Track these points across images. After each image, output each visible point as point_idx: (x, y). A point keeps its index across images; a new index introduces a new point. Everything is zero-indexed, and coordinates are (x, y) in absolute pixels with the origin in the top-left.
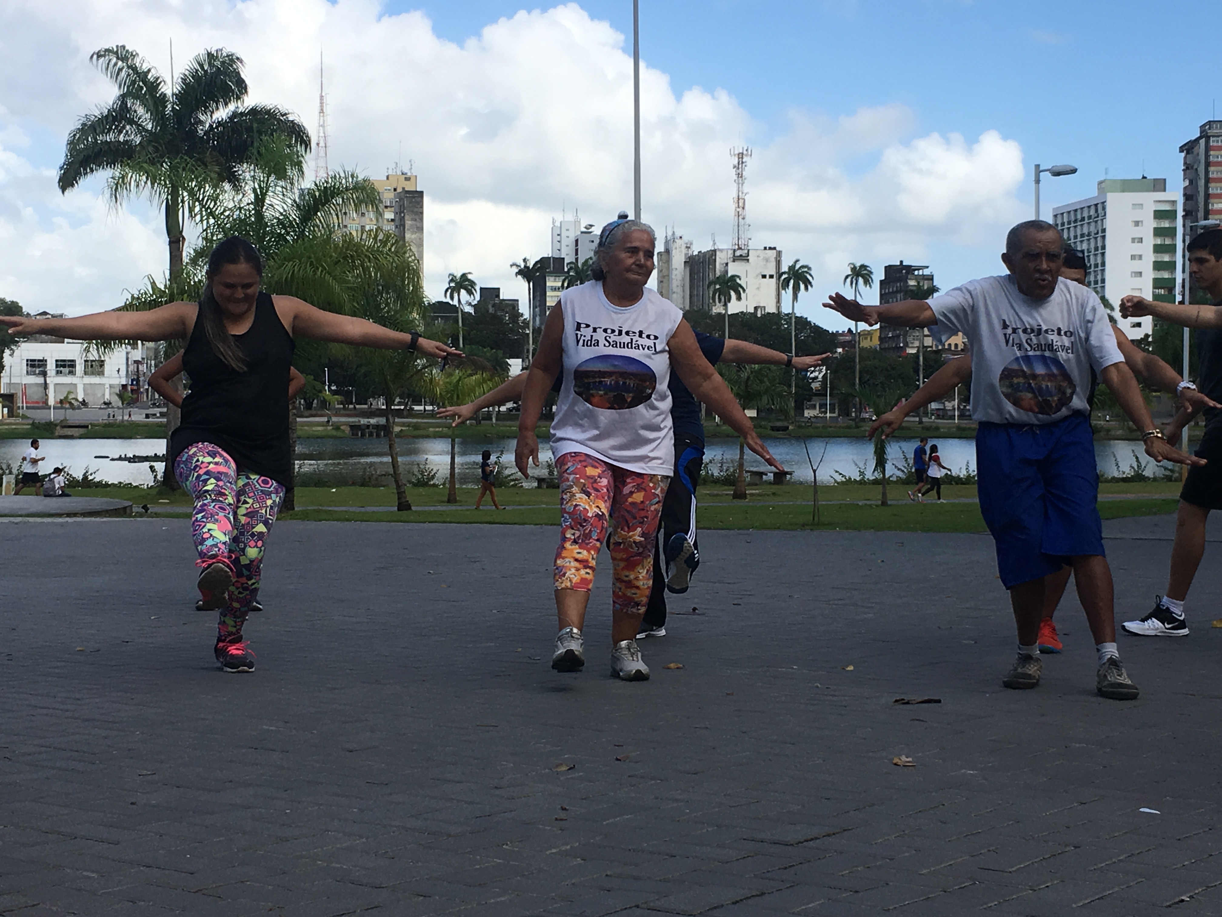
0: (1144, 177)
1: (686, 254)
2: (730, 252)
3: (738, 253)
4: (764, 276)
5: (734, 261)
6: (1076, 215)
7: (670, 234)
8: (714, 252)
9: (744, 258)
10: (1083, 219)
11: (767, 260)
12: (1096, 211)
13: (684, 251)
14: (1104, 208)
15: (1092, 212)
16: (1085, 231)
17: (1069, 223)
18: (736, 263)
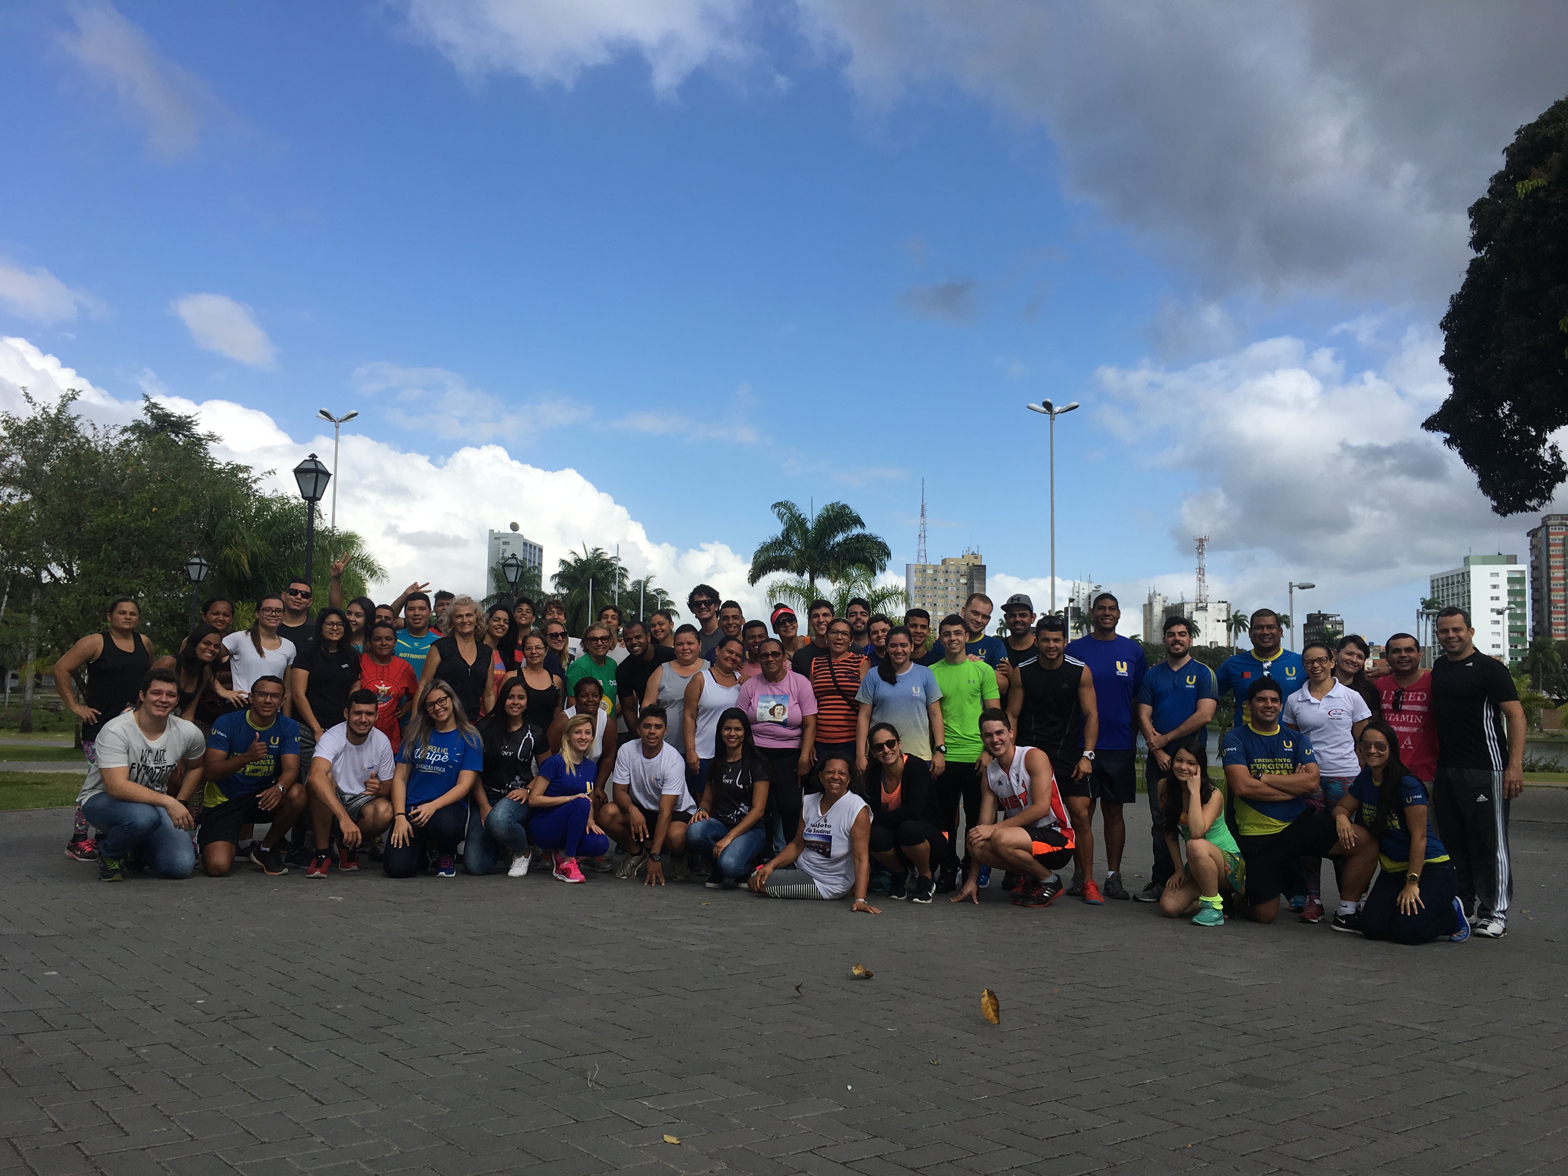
0: (1499, 554)
1: (1163, 606)
2: (1194, 605)
3: (1200, 605)
4: (1219, 621)
5: (1197, 610)
6: (1448, 581)
7: (1152, 592)
8: (1182, 604)
9: (1204, 609)
10: (1453, 583)
11: (1220, 610)
12: (1463, 577)
13: (1162, 603)
14: (1469, 576)
15: (1460, 578)
16: (1456, 592)
17: (1443, 586)
18: (1198, 612)
